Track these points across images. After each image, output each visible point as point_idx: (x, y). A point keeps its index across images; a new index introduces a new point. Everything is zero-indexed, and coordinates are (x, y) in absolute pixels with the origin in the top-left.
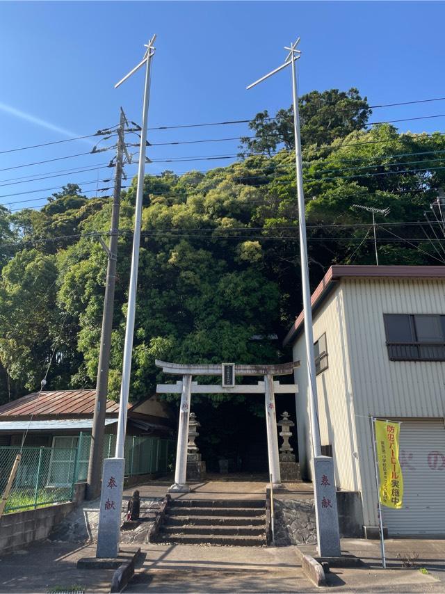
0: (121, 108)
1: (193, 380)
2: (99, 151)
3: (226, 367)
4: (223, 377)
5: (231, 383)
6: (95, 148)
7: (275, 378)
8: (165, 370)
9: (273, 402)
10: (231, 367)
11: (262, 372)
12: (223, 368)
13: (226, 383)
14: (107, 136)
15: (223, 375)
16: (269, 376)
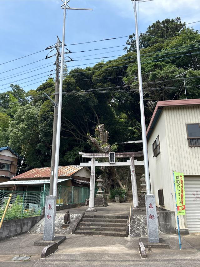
0: (57, 36)
1: (96, 160)
2: (49, 58)
3: (111, 154)
4: (110, 159)
5: (114, 161)
6: (47, 56)
7: (135, 158)
8: (83, 156)
9: (134, 169)
10: (113, 154)
11: (128, 156)
12: (110, 154)
13: (111, 162)
14: (51, 50)
15: (110, 157)
16: (132, 157)
